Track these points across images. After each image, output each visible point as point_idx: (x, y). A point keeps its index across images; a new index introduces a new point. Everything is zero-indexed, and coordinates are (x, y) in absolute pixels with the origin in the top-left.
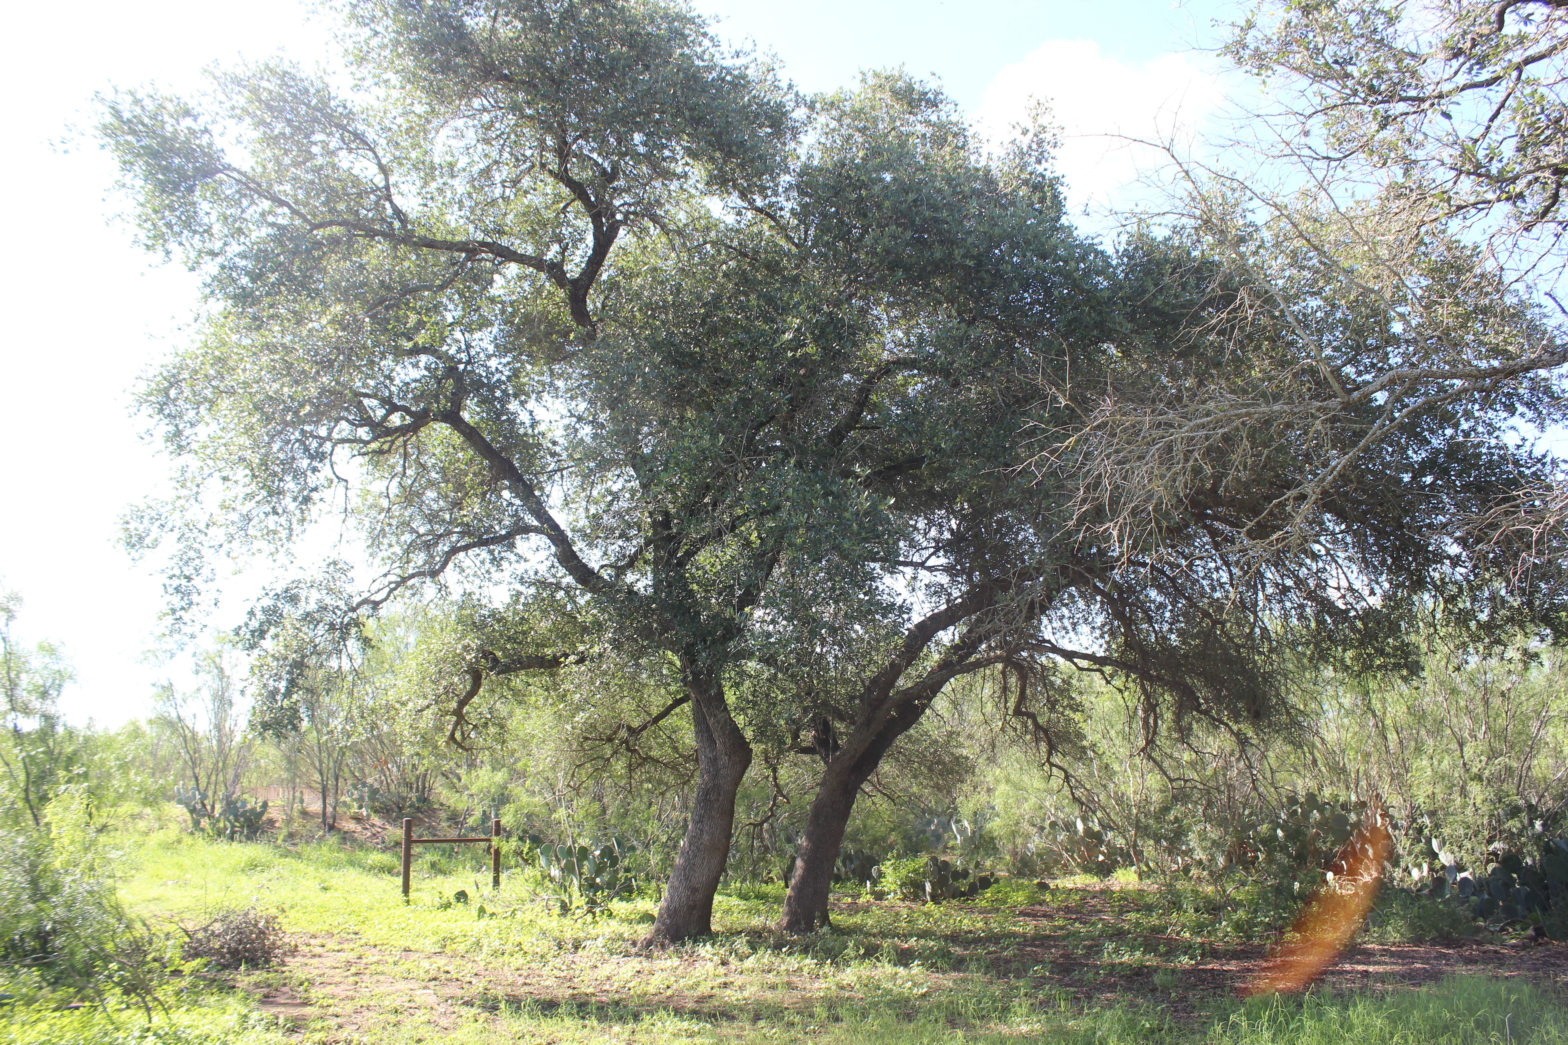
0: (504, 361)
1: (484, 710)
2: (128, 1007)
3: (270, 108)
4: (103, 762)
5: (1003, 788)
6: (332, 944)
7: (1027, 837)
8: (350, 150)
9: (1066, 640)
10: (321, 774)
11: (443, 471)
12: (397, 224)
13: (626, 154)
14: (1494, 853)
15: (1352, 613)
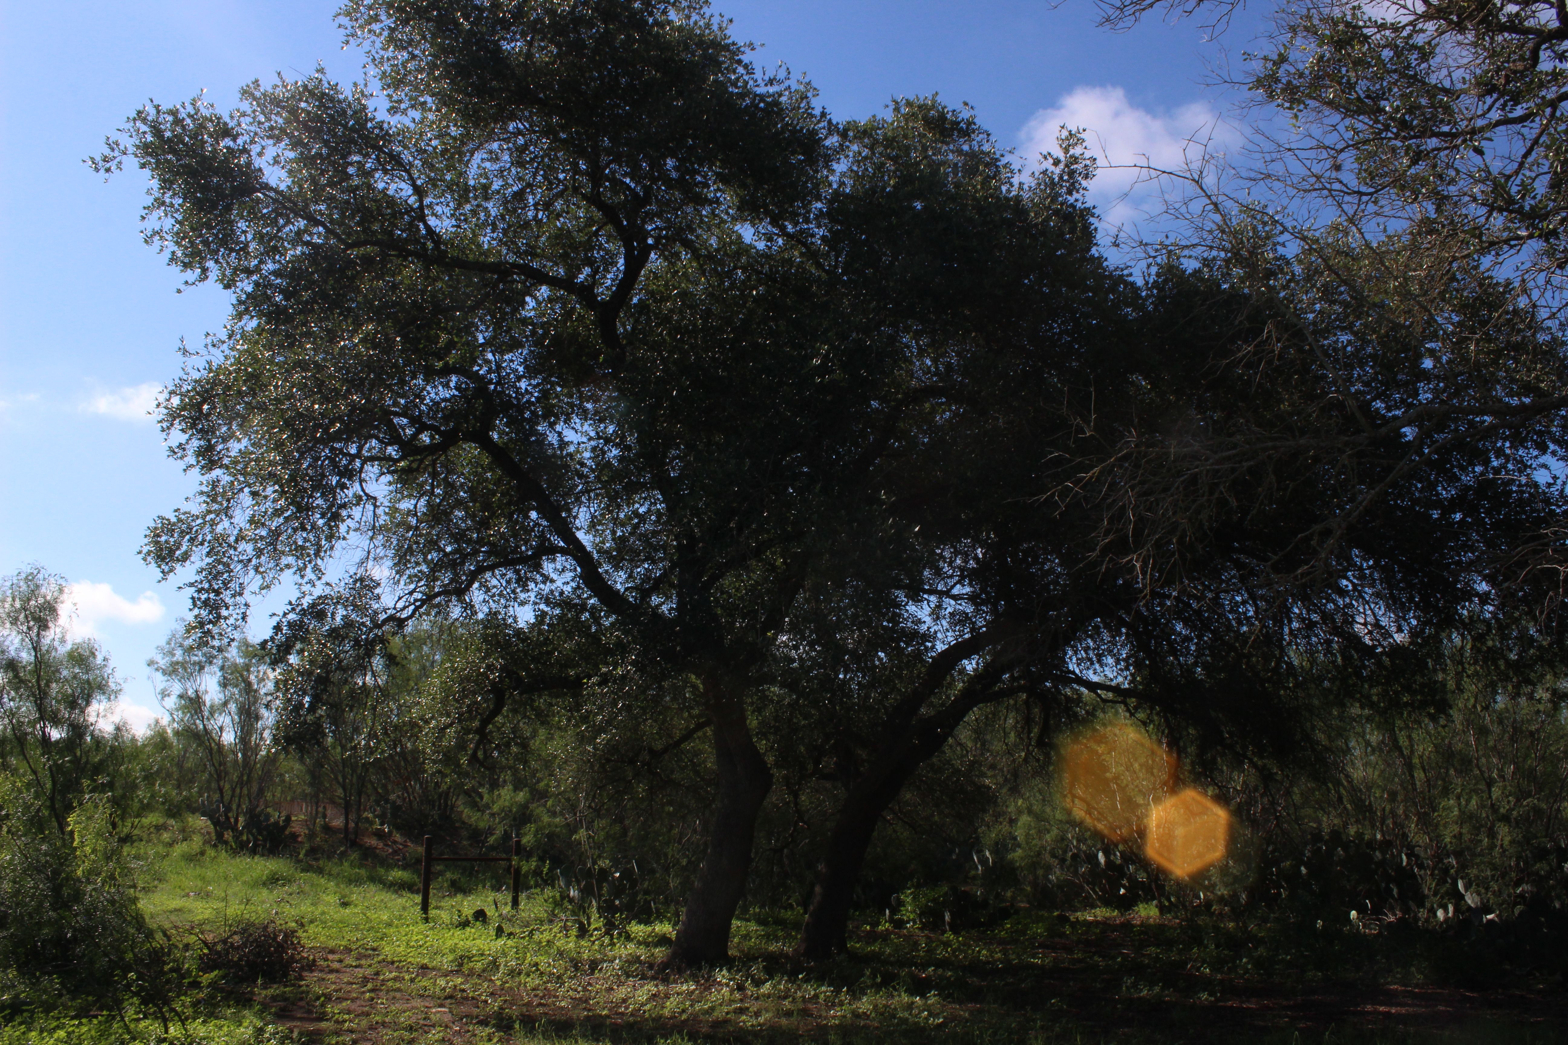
0: (534, 382)
1: (507, 729)
2: (145, 1017)
3: (307, 128)
4: (128, 772)
5: (1025, 819)
6: (350, 960)
7: (1049, 869)
8: (386, 172)
9: (1091, 672)
10: (345, 789)
11: (471, 491)
12: (430, 245)
13: (658, 179)
14: (1522, 895)
15: (1379, 650)
